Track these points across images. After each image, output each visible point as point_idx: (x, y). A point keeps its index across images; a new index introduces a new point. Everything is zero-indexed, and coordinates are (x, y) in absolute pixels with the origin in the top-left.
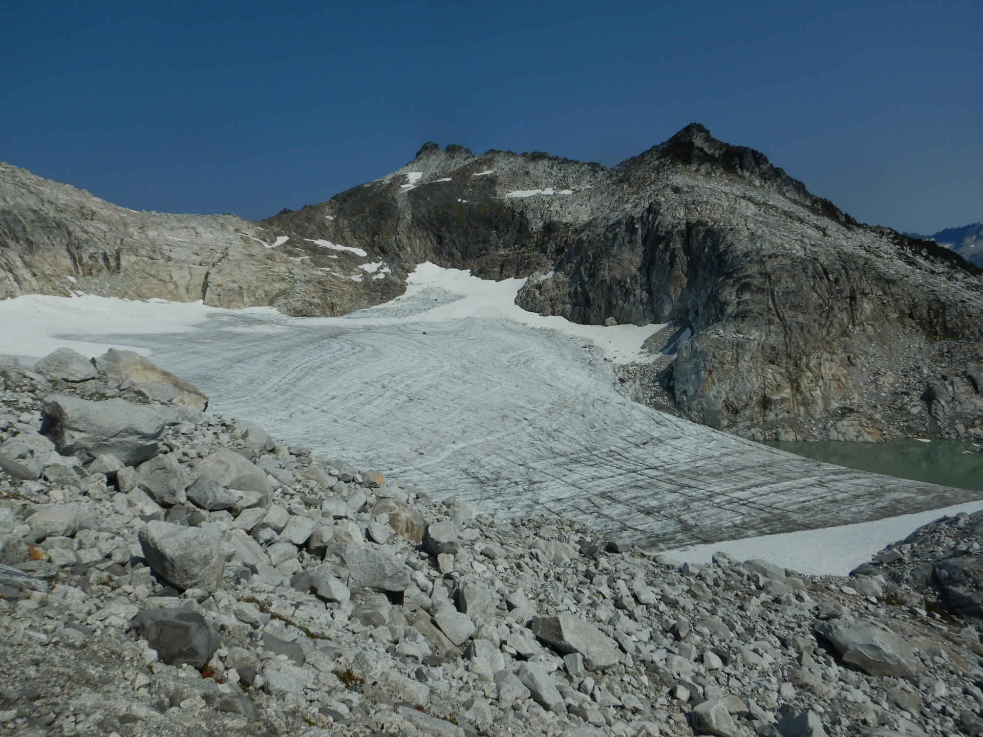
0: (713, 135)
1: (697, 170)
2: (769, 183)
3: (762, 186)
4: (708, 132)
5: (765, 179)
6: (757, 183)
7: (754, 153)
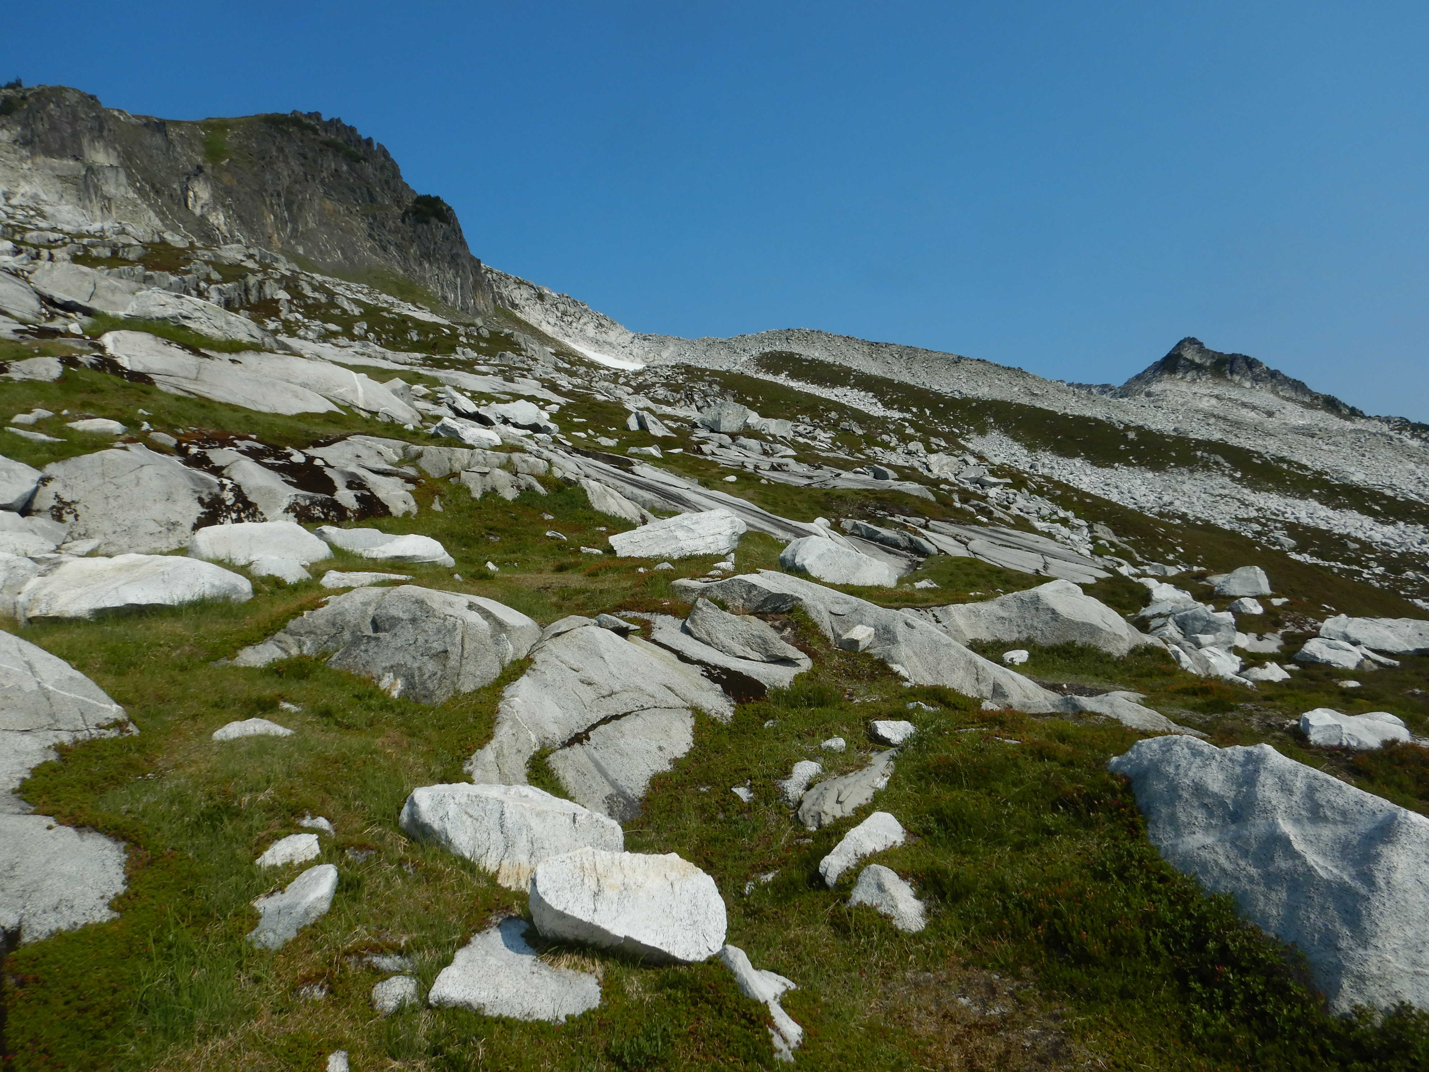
0: (1207, 346)
1: (1182, 378)
2: (1261, 384)
3: (1252, 387)
4: (1201, 344)
5: (1256, 381)
6: (1248, 385)
7: (1246, 358)
